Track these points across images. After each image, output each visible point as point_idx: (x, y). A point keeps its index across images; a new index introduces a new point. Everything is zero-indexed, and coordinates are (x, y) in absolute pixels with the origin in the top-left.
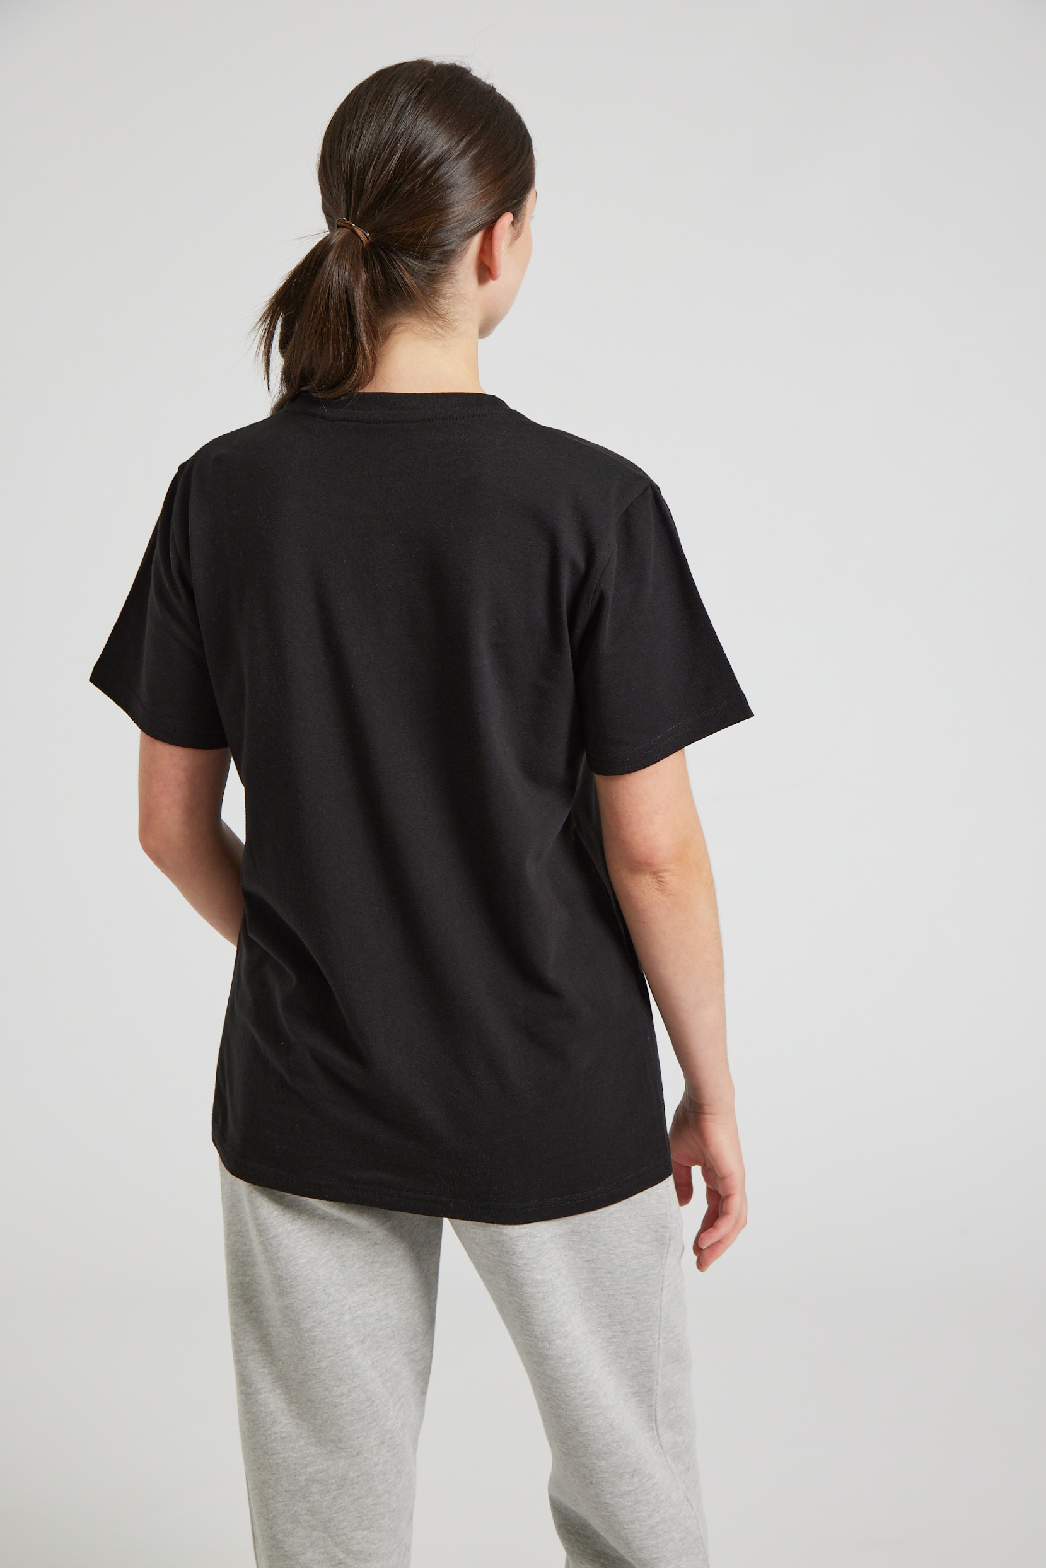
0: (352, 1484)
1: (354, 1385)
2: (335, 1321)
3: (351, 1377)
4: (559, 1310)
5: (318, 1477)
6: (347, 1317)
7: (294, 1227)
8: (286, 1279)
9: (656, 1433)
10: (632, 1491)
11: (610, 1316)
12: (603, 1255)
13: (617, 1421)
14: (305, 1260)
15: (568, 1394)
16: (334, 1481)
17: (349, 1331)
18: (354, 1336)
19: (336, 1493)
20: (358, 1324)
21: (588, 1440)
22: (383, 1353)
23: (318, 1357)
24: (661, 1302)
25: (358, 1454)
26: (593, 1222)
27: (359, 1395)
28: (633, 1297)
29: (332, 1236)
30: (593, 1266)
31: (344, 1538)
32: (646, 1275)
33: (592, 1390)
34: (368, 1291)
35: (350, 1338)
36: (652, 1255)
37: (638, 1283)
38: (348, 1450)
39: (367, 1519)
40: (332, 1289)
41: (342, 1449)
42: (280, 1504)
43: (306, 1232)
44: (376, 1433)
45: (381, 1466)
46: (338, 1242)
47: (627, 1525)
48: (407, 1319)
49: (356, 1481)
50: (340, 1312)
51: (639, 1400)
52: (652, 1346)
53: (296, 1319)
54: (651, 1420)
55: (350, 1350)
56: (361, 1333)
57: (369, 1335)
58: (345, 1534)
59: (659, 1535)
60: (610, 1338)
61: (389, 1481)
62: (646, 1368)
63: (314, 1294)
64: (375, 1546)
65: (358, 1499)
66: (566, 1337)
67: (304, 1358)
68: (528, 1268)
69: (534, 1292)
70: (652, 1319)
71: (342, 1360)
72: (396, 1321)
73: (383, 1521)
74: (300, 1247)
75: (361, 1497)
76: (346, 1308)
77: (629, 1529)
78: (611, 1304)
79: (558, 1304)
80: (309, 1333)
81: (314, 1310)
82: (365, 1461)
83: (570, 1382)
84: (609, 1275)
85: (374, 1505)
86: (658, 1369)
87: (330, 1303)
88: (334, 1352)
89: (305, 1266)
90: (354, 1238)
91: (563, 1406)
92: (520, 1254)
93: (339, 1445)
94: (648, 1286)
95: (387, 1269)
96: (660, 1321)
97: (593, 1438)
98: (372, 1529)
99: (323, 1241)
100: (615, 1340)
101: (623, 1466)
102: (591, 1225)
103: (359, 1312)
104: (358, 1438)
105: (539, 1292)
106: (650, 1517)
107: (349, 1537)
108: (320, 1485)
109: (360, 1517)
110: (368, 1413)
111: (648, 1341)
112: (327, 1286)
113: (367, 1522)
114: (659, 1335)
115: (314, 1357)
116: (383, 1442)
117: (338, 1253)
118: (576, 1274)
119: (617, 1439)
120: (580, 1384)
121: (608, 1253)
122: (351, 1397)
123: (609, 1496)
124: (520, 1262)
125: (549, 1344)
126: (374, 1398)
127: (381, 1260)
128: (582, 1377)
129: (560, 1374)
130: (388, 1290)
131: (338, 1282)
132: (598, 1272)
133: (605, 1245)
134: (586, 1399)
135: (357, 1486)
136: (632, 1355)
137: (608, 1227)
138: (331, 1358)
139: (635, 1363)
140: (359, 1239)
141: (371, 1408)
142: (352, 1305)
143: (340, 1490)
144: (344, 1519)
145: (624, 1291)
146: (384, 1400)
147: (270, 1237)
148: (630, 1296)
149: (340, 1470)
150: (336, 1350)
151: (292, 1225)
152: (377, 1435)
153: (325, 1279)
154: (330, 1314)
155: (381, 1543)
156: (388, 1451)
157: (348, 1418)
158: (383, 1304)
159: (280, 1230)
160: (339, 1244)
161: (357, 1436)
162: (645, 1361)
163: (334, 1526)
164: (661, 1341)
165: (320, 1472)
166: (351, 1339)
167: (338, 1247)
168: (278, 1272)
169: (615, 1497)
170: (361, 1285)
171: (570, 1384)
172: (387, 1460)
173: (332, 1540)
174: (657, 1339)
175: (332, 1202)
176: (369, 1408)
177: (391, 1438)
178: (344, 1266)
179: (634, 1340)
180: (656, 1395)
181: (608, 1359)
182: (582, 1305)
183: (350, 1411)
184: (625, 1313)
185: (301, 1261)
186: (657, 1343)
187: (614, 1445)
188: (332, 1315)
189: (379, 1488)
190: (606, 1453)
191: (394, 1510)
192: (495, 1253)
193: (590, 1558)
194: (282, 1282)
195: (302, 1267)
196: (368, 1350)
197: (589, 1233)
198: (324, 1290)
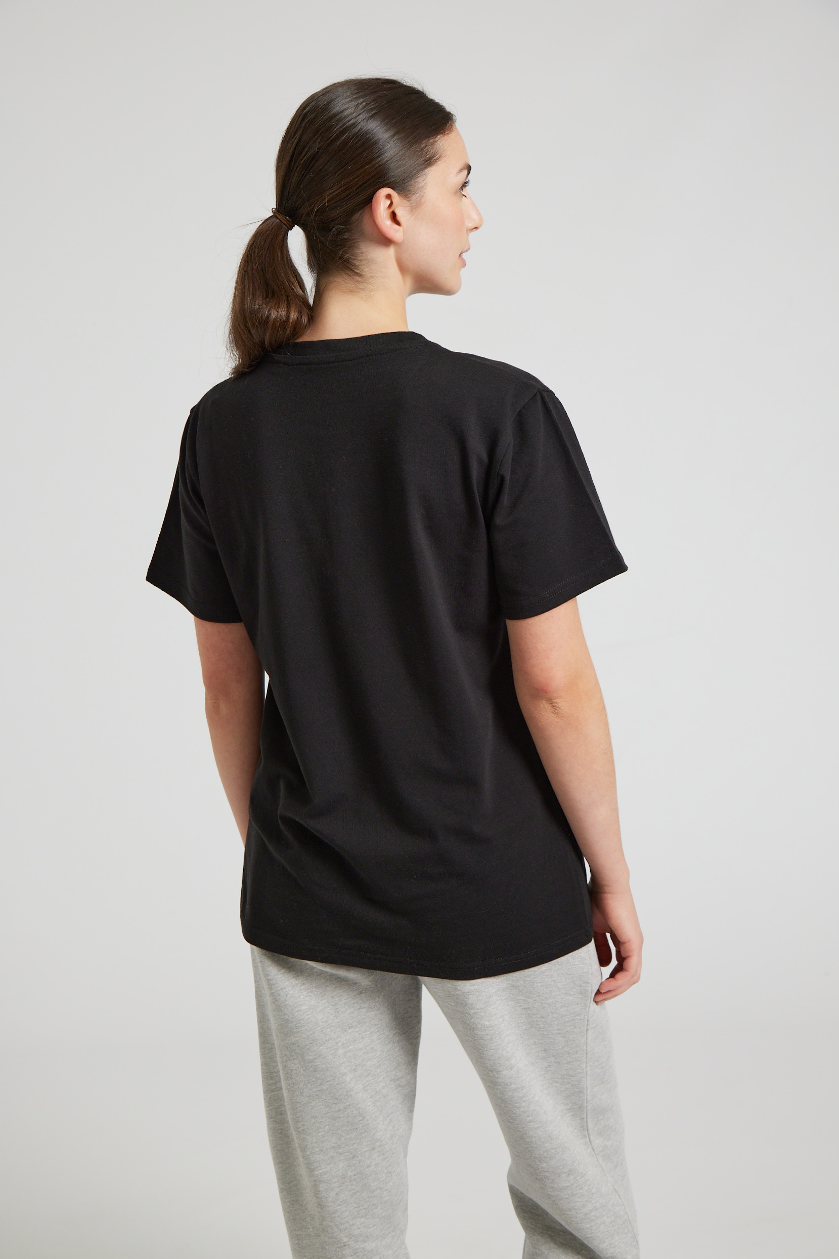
0: (351, 1181)
1: (348, 1103)
2: (331, 1054)
3: (346, 1097)
4: (504, 1047)
5: (323, 1178)
6: (341, 1051)
7: (297, 982)
8: (293, 1022)
9: (588, 1140)
10: (568, 1187)
11: (545, 1050)
12: (537, 1004)
13: (555, 1133)
14: (307, 1007)
15: (514, 1112)
16: (336, 1180)
17: (343, 1062)
18: (347, 1066)
19: (338, 1189)
20: (350, 1057)
21: (532, 1147)
22: (373, 1080)
23: (319, 1081)
24: (587, 1039)
25: (353, 1157)
26: (528, 979)
27: (352, 1111)
28: (563, 1036)
29: (328, 988)
30: (529, 1012)
31: (347, 1225)
32: (573, 1020)
33: (533, 1109)
34: (357, 1031)
35: (343, 1068)
36: (577, 1004)
37: (566, 1026)
38: (346, 1154)
39: (363, 1209)
40: (328, 1030)
41: (341, 1154)
43: (307, 985)
44: (367, 1141)
45: (373, 1167)
46: (332, 993)
47: (566, 1211)
48: (389, 1051)
49: (353, 1179)
50: (335, 1048)
51: (572, 1115)
52: (581, 1073)
53: (301, 1053)
54: (584, 1129)
55: (344, 1077)
56: (353, 1063)
57: (360, 1065)
58: (347, 1222)
59: (593, 1220)
60: (546, 1068)
61: (381, 1180)
62: (577, 1090)
63: (314, 1033)
64: (370, 1230)
65: (355, 1193)
66: (511, 1068)
67: (309, 1083)
68: (478, 1016)
69: (483, 1035)
70: (579, 1052)
71: (338, 1084)
72: (380, 1053)
73: (376, 1210)
74: (302, 996)
75: (358, 1192)
76: (340, 1044)
77: (567, 1214)
78: (545, 1042)
79: (504, 1044)
80: (312, 1063)
81: (314, 1046)
82: (359, 1163)
83: (515, 1103)
84: (543, 1020)
85: (369, 1197)
86: (587, 1091)
87: (327, 1041)
88: (332, 1078)
89: (306, 1012)
90: (344, 990)
91: (511, 1121)
92: (471, 1005)
93: (339, 1151)
94: (575, 1028)
95: (371, 1013)
96: (586, 1054)
97: (536, 1146)
98: (368, 1217)
99: (321, 993)
100: (550, 1069)
101: (560, 1168)
102: (527, 981)
103: (350, 1047)
104: (353, 1144)
105: (487, 1035)
106: (584, 1206)
107: (351, 1224)
108: (326, 1184)
109: (359, 1207)
110: (361, 1125)
111: (577, 1069)
112: (324, 1027)
113: (364, 1210)
114: (586, 1064)
115: (317, 1081)
116: (374, 1149)
117: (333, 1002)
118: (516, 1019)
119: (555, 1147)
120: (524, 1104)
121: (542, 1003)
122: (346, 1113)
123: (551, 1190)
124: (472, 1012)
125: (498, 1074)
126: (365, 1115)
127: (366, 1006)
128: (525, 1099)
129: (507, 1097)
130: (373, 1029)
131: (334, 1024)
132: (534, 1017)
133: (538, 996)
134: (528, 1116)
135: (354, 1183)
136: (565, 1080)
137: (540, 983)
138: (329, 1083)
139: (567, 1087)
140: (349, 990)
141: (362, 1122)
142: (345, 1042)
143: (341, 1187)
144: (345, 1211)
145: (556, 1032)
146: (374, 1116)
147: (279, 989)
148: (560, 1035)
149: (340, 1171)
150: (333, 1077)
152: (369, 1143)
153: (323, 1022)
154: (327, 1048)
155: (375, 1227)
156: (378, 1156)
157: (345, 1128)
158: (369, 1041)
159: (287, 984)
160: (333, 995)
161: (352, 1142)
162: (576, 1085)
163: (339, 1216)
164: (588, 1069)
165: (325, 1174)
166: (345, 1068)
167: (332, 997)
168: (286, 1017)
169: (555, 1191)
170: (352, 1027)
171: (515, 1105)
172: (378, 1163)
173: (337, 1228)
174: (584, 1067)
175: (324, 964)
176: (361, 1122)
177: (380, 1146)
178: (338, 1012)
179: (566, 1068)
180: (587, 1111)
181: (546, 1084)
182: (523, 1043)
183: (346, 1123)
184: (557, 1049)
185: (304, 1008)
186: (585, 1071)
187: (553, 1151)
188: (329, 1050)
189: (372, 1185)
190: (546, 1157)
191: (386, 1202)
192: (452, 1004)
193: (540, 1231)
195: (304, 1013)
196: (359, 1076)
197: (525, 987)
198: (322, 1031)
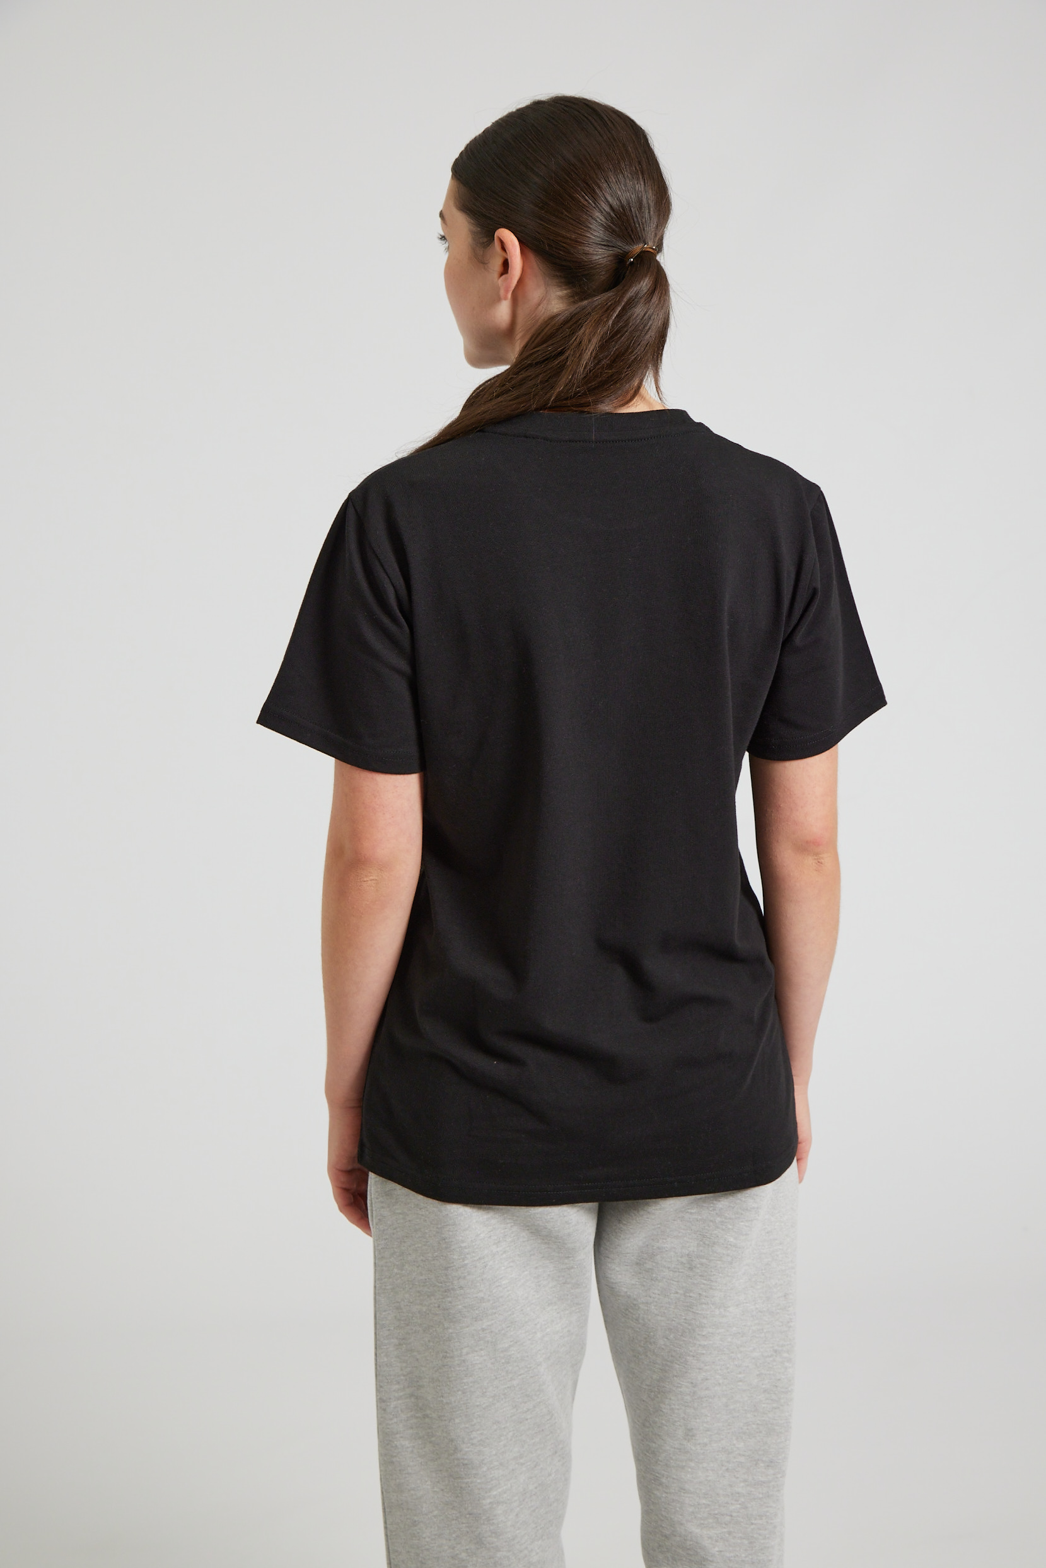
8: (489, 1301)
10: (764, 1483)
40: (528, 1309)
42: (464, 1525)
67: (496, 1378)
81: (512, 1329)
112: (524, 1305)
151: (497, 1247)
159: (486, 1252)
194: (484, 1304)
198: (522, 1310)
